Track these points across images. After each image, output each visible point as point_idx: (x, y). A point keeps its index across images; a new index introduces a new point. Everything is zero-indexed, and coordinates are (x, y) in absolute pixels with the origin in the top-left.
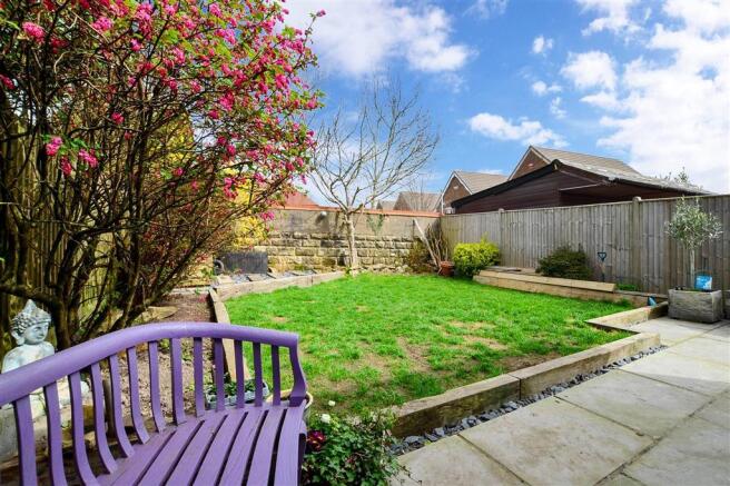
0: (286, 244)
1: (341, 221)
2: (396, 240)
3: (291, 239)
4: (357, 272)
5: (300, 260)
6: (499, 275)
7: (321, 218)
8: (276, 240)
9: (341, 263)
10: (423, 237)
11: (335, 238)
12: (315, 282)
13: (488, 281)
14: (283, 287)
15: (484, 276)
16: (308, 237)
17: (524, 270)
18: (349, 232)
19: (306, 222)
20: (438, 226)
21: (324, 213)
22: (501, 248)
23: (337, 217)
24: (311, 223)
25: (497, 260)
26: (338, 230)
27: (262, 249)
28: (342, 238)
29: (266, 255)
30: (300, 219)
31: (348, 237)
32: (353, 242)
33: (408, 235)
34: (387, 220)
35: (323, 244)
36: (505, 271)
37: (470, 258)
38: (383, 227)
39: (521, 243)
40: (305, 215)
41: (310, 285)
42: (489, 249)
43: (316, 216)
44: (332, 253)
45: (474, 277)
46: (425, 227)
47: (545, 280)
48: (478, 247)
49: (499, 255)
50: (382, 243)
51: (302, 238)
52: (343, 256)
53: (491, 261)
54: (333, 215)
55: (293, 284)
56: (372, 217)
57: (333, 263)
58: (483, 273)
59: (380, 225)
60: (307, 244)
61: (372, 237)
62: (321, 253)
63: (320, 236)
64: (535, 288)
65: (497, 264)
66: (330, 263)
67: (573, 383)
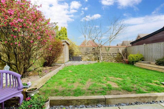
0: (86, 55)
1: (98, 49)
2: (113, 54)
3: (87, 54)
4: (101, 61)
5: (89, 58)
6: (142, 64)
7: (93, 49)
8: (83, 54)
9: (98, 59)
10: (121, 53)
11: (97, 53)
12: (89, 63)
13: (138, 65)
14: (80, 64)
15: (137, 64)
16: (91, 53)
17: (152, 63)
18: (100, 52)
19: (90, 50)
20: (126, 50)
21: (94, 47)
22: (144, 56)
23: (97, 49)
24: (91, 50)
25: (143, 59)
26: (98, 51)
27: (80, 56)
28: (98, 53)
29: (81, 57)
30: (89, 49)
31: (100, 53)
32: (101, 54)
33: (117, 52)
34: (111, 49)
35: (94, 55)
36: (144, 63)
37: (133, 59)
38: (109, 50)
39: (151, 54)
40: (90, 48)
41: (88, 64)
42: (140, 56)
43: (92, 48)
44: (96, 57)
45: (134, 64)
46: (122, 50)
47: (157, 66)
48: (136, 55)
49: (143, 58)
50: (109, 54)
51: (89, 53)
52: (99, 57)
53: (140, 60)
54: (96, 48)
55: (83, 64)
56: (106, 48)
57: (97, 59)
58: (137, 63)
59: (108, 50)
60: (90, 55)
61: (106, 53)
62: (94, 57)
63: (93, 53)
64: (153, 69)
65: (143, 60)
66: (95, 59)
67: (132, 104)
